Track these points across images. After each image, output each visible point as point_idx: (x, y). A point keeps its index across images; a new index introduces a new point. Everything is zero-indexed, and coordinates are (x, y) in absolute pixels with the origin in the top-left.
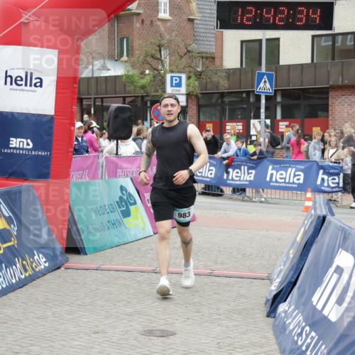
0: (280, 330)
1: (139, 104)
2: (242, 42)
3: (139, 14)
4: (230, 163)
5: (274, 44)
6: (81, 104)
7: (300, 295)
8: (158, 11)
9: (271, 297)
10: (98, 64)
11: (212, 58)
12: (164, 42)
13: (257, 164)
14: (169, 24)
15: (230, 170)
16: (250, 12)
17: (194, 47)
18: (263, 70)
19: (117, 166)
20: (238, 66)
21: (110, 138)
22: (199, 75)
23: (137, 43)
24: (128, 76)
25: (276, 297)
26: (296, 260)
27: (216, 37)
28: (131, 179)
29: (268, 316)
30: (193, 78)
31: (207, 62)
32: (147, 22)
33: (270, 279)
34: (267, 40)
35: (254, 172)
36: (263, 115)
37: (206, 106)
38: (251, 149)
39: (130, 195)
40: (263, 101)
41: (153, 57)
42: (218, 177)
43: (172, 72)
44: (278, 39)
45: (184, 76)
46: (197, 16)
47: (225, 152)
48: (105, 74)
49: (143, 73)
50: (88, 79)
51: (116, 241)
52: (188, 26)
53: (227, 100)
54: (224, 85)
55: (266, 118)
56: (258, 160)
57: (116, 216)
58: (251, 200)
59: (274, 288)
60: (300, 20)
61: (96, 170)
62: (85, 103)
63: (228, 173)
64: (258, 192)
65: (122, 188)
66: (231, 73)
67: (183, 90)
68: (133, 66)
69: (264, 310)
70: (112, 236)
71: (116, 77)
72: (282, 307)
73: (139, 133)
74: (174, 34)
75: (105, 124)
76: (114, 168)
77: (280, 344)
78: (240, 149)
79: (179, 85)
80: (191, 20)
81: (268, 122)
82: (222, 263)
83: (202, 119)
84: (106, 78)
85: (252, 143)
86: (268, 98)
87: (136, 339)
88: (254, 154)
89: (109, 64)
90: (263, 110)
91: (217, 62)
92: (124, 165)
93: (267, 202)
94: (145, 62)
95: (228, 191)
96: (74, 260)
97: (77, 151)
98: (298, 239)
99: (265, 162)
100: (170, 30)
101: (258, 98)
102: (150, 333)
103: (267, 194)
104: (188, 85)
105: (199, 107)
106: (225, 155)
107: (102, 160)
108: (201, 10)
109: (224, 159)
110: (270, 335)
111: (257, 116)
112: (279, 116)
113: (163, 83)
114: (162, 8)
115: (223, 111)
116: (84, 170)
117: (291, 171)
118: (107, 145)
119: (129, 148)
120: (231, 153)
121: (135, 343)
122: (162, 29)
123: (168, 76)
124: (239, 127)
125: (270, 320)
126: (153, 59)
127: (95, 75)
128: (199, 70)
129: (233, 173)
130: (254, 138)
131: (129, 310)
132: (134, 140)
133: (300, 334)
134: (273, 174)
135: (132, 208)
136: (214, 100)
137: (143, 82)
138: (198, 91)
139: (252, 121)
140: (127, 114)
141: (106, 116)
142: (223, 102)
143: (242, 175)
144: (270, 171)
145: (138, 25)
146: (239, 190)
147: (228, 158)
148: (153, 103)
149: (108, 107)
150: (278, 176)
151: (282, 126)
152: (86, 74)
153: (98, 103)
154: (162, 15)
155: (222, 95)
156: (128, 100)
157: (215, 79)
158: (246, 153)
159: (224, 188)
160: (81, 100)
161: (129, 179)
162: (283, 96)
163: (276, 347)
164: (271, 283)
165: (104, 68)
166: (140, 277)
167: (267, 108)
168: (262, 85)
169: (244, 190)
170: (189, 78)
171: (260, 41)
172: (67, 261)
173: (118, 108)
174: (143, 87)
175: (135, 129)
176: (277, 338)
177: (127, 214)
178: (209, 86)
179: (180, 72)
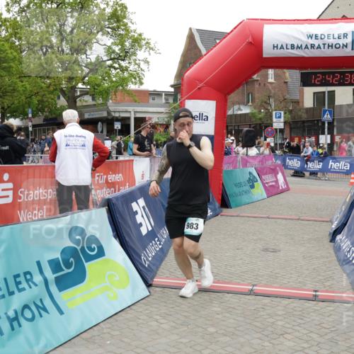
0: (338, 249)
1: (258, 127)
2: (314, 93)
3: (257, 80)
4: (308, 159)
5: (332, 94)
6: (227, 129)
7: (349, 231)
8: (268, 79)
9: (332, 232)
10: (236, 107)
11: (297, 102)
12: (271, 95)
13: (323, 159)
14: (274, 85)
15: (309, 163)
16: (319, 77)
17: (287, 96)
18: (326, 108)
19: (247, 161)
20: (312, 106)
21: (243, 147)
22: (291, 112)
23: (257, 95)
24: (252, 114)
25: (335, 231)
26: (346, 211)
27: (300, 91)
28: (255, 169)
29: (331, 241)
30: (288, 113)
31: (295, 105)
32: (262, 85)
33: (331, 222)
34: (329, 92)
35: (321, 163)
36: (326, 132)
37: (294, 128)
38: (320, 151)
39: (254, 177)
40: (326, 125)
41: (266, 102)
42: (302, 167)
43: (276, 110)
44: (334, 91)
45: (282, 113)
46: (289, 80)
47: (306, 153)
48: (240, 112)
49: (260, 111)
50: (231, 115)
51: (247, 201)
52: (285, 85)
53: (306, 124)
54: (305, 117)
55: (328, 134)
56: (323, 157)
57: (247, 188)
58: (320, 179)
59: (334, 226)
60: (347, 81)
61: (236, 163)
62: (229, 128)
63: (307, 164)
64: (324, 174)
65: (250, 173)
66: (308, 110)
67: (282, 120)
68: (255, 108)
69: (328, 239)
70: (245, 199)
71: (245, 114)
72: (339, 237)
73: (259, 143)
74: (277, 90)
75: (241, 139)
76: (245, 162)
77: (337, 257)
78: (314, 151)
79: (280, 117)
80: (286, 83)
81: (329, 136)
82: (305, 213)
83: (292, 135)
84: (240, 114)
85: (320, 148)
86: (329, 123)
87: (259, 253)
88: (322, 153)
89: (242, 107)
90: (326, 130)
91: (301, 104)
92: (251, 161)
93: (329, 180)
94: (261, 106)
95: (307, 174)
96: (225, 211)
97: (226, 154)
98: (348, 200)
99: (328, 158)
100: (274, 88)
101: (324, 123)
102: (266, 250)
103: (329, 175)
104: (285, 117)
105: (291, 129)
106: (306, 155)
107: (239, 158)
108: (291, 77)
109: (305, 157)
110: (332, 252)
111: (323, 133)
112: (335, 133)
113: (271, 116)
114: (270, 76)
115: (304, 130)
116: (230, 164)
117: (342, 163)
118: (242, 150)
119: (253, 151)
120: (309, 153)
121: (259, 255)
122: (270, 88)
123: (274, 113)
124: (313, 139)
125: (332, 244)
126: (265, 104)
127: (235, 113)
128: (291, 108)
129: (310, 165)
130: (321, 145)
131: (255, 238)
132: (256, 147)
133: (349, 252)
134: (332, 164)
135: (255, 184)
136: (299, 125)
137: (260, 116)
138: (290, 120)
139: (321, 136)
140: (253, 134)
141: (241, 135)
142: (304, 126)
143: (315, 166)
144: (330, 163)
145: (257, 86)
146: (313, 173)
147: (307, 156)
148: (266, 127)
149: (242, 130)
150: (335, 166)
151: (337, 139)
152: (230, 112)
153: (236, 128)
154: (270, 80)
155: (304, 122)
156: (252, 126)
157: (300, 113)
158: (318, 153)
159: (305, 173)
160: (227, 127)
161: (253, 168)
162: (337, 122)
163: (335, 258)
164: (332, 224)
165: (239, 109)
166: (260, 220)
167: (328, 129)
168: (326, 116)
169: (317, 174)
170: (285, 113)
171: (324, 92)
172: (221, 211)
173: (247, 131)
174: (260, 119)
175: (257, 142)
176: (336, 253)
177: (252, 187)
178: (296, 117)
179: (280, 110)
